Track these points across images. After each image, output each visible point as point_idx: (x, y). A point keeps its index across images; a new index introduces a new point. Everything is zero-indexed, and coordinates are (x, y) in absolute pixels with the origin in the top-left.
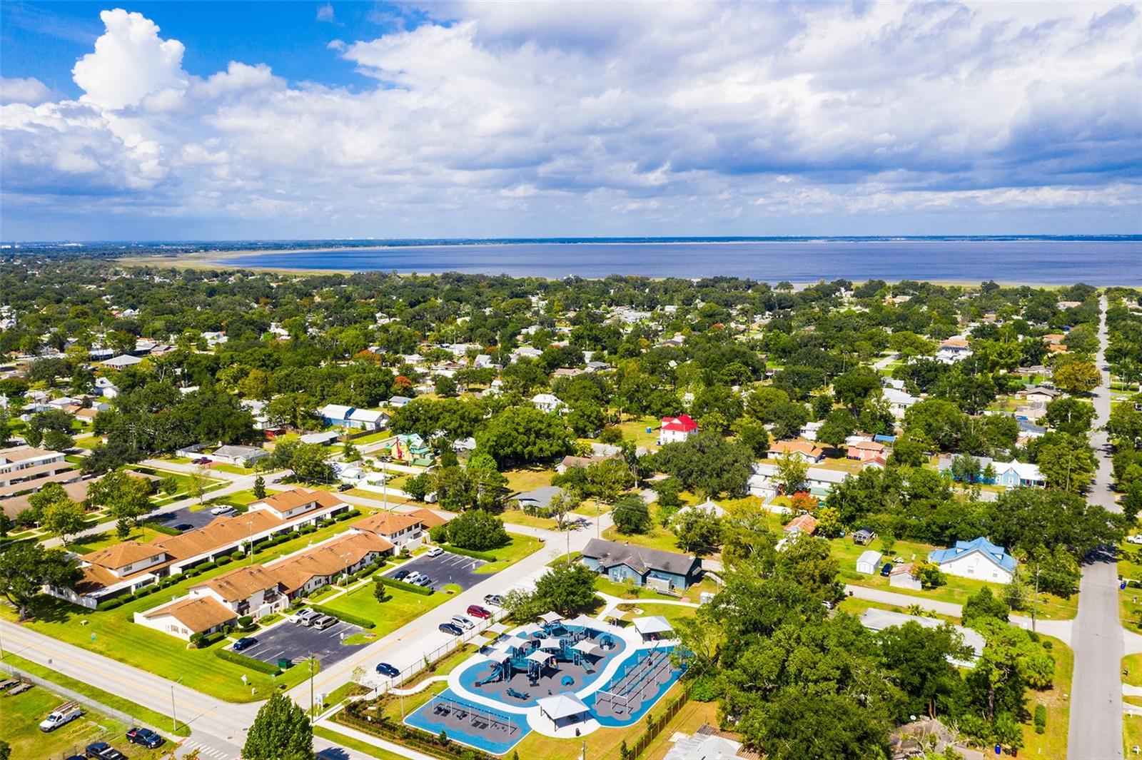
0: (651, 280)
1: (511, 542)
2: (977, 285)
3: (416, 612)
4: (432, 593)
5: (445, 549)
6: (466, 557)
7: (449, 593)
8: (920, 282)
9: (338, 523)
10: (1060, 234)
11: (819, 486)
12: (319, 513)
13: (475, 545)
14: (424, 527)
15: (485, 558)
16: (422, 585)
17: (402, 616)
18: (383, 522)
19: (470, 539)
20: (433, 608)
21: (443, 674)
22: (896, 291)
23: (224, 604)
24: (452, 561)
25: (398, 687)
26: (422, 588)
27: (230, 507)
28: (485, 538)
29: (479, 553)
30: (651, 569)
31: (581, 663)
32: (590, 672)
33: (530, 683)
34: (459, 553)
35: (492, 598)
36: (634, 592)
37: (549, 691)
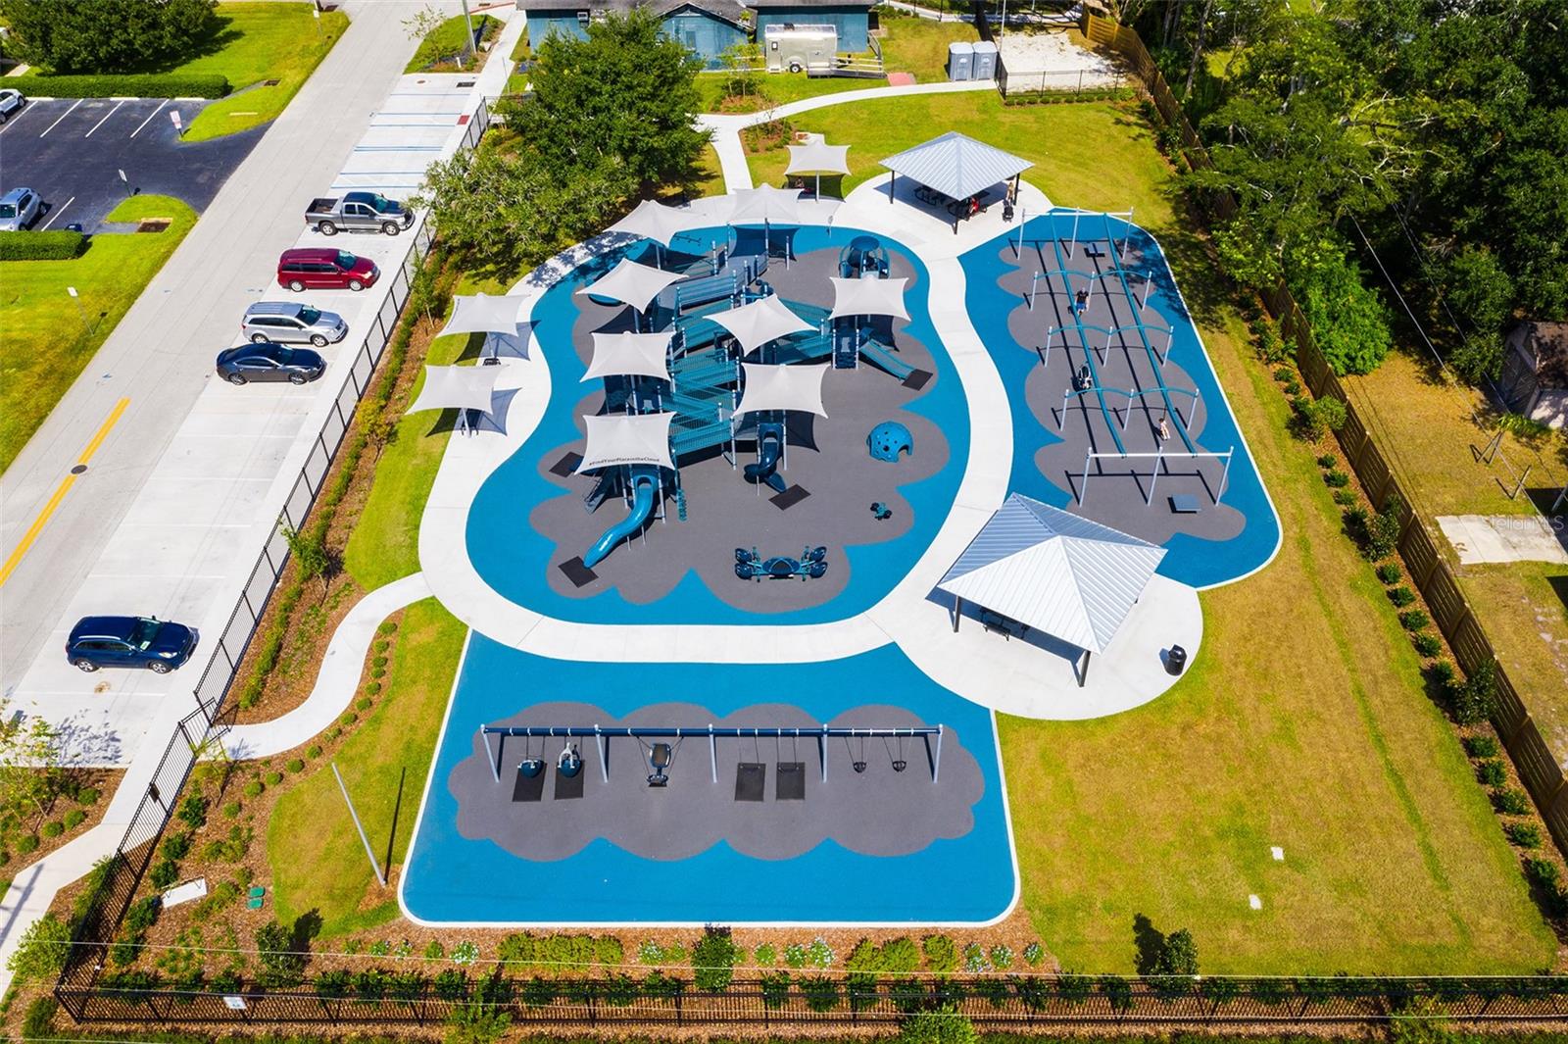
1: (229, 28)
3: (72, 332)
4: (82, 248)
5: (27, 89)
6: (121, 100)
7: (146, 228)
13: (132, 53)
15: (192, 89)
16: (28, 225)
17: (22, 366)
19: (108, 35)
20: (132, 298)
21: (392, 577)
24: (75, 120)
25: (225, 714)
26: (26, 238)
29: (159, 78)
30: (762, 10)
31: (863, 358)
32: (917, 379)
33: (763, 492)
34: (88, 93)
35: (336, 211)
36: (743, 91)
37: (874, 508)
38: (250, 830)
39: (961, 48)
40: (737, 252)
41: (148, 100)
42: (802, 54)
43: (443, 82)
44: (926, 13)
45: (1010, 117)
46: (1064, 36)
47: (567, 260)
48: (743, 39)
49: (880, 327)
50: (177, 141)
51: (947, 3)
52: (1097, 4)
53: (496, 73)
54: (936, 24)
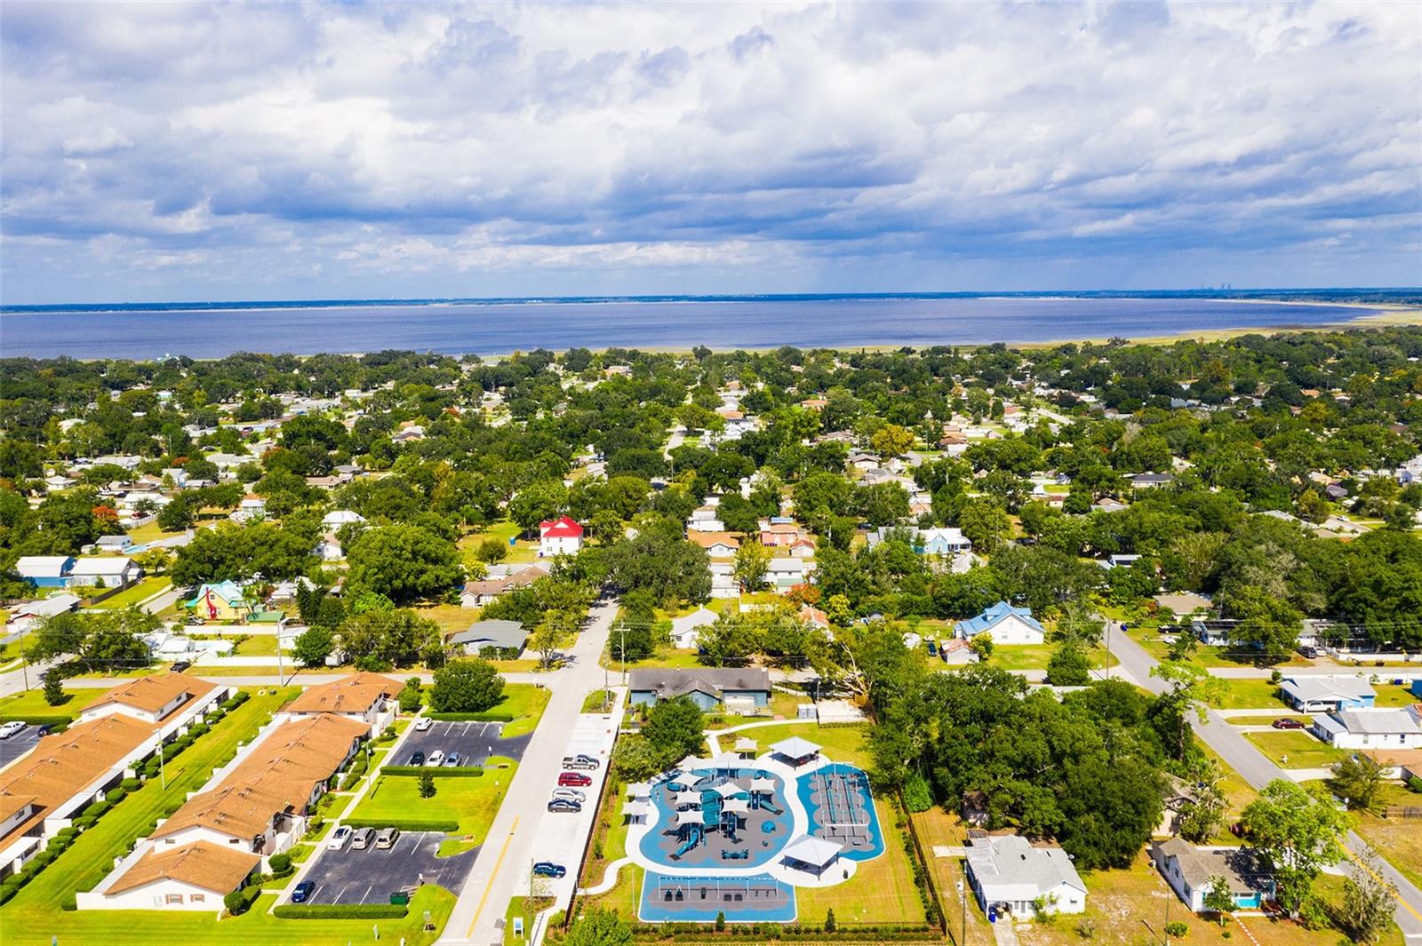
0: (296, 357)
2: (688, 350)
3: (491, 798)
4: (481, 773)
5: (434, 717)
6: (470, 723)
7: (500, 767)
8: (628, 349)
9: (229, 714)
10: (699, 295)
11: (790, 577)
12: (197, 705)
14: (387, 696)
15: (499, 718)
16: (460, 765)
18: (341, 697)
20: (506, 788)
21: (619, 858)
22: (608, 361)
23: (234, 846)
24: (455, 729)
25: (579, 886)
26: (462, 770)
27: (23, 723)
29: (482, 715)
30: (724, 691)
31: (761, 806)
32: (778, 812)
33: (729, 840)
34: (456, 720)
35: (573, 761)
36: (717, 721)
37: (763, 844)
39: (802, 707)
40: (718, 776)
41: (481, 723)
42: (741, 708)
43: (597, 717)
44: (791, 691)
45: (820, 733)
46: (846, 702)
47: (658, 778)
48: (717, 702)
49: (768, 797)
50: (499, 737)
51: (800, 688)
52: (858, 690)
53: (618, 714)
54: (795, 696)
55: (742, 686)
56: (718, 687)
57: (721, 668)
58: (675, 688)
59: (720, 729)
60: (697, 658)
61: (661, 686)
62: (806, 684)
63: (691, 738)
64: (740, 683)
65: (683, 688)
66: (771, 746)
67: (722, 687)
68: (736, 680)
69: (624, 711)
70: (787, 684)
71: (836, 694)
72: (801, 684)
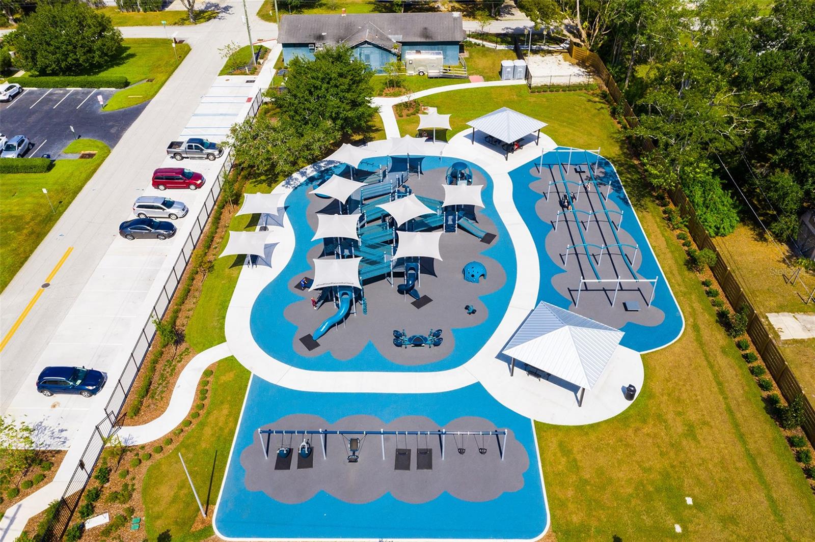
3: (44, 212)
4: (50, 167)
5: (24, 83)
6: (72, 90)
7: (84, 156)
13: (78, 65)
16: (22, 155)
19: (66, 56)
20: (76, 193)
21: (210, 345)
24: (48, 100)
26: (21, 162)
28: (90, 51)
29: (92, 78)
30: (404, 44)
31: (460, 227)
32: (488, 238)
33: (408, 299)
34: (55, 86)
35: (183, 148)
36: (394, 85)
37: (467, 308)
38: (133, 485)
39: (507, 63)
40: (393, 170)
41: (86, 90)
42: (425, 66)
43: (238, 80)
44: (489, 45)
45: (533, 98)
46: (560, 57)
47: (303, 174)
48: (394, 60)
49: (468, 211)
50: (101, 110)
51: (499, 40)
52: (577, 41)
53: (266, 76)
54: (494, 50)
55: (427, 37)
56: (395, 38)
57: (401, 15)
58: (339, 39)
59: (395, 95)
60: (372, 6)
61: (320, 38)
62: (505, 35)
63: (350, 114)
64: (425, 33)
65: (349, 40)
66: (470, 123)
67: (400, 38)
68: (418, 28)
69: (274, 71)
70: (483, 36)
71: (545, 48)
72: (498, 35)
